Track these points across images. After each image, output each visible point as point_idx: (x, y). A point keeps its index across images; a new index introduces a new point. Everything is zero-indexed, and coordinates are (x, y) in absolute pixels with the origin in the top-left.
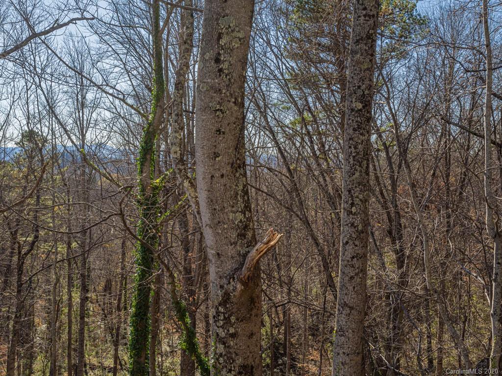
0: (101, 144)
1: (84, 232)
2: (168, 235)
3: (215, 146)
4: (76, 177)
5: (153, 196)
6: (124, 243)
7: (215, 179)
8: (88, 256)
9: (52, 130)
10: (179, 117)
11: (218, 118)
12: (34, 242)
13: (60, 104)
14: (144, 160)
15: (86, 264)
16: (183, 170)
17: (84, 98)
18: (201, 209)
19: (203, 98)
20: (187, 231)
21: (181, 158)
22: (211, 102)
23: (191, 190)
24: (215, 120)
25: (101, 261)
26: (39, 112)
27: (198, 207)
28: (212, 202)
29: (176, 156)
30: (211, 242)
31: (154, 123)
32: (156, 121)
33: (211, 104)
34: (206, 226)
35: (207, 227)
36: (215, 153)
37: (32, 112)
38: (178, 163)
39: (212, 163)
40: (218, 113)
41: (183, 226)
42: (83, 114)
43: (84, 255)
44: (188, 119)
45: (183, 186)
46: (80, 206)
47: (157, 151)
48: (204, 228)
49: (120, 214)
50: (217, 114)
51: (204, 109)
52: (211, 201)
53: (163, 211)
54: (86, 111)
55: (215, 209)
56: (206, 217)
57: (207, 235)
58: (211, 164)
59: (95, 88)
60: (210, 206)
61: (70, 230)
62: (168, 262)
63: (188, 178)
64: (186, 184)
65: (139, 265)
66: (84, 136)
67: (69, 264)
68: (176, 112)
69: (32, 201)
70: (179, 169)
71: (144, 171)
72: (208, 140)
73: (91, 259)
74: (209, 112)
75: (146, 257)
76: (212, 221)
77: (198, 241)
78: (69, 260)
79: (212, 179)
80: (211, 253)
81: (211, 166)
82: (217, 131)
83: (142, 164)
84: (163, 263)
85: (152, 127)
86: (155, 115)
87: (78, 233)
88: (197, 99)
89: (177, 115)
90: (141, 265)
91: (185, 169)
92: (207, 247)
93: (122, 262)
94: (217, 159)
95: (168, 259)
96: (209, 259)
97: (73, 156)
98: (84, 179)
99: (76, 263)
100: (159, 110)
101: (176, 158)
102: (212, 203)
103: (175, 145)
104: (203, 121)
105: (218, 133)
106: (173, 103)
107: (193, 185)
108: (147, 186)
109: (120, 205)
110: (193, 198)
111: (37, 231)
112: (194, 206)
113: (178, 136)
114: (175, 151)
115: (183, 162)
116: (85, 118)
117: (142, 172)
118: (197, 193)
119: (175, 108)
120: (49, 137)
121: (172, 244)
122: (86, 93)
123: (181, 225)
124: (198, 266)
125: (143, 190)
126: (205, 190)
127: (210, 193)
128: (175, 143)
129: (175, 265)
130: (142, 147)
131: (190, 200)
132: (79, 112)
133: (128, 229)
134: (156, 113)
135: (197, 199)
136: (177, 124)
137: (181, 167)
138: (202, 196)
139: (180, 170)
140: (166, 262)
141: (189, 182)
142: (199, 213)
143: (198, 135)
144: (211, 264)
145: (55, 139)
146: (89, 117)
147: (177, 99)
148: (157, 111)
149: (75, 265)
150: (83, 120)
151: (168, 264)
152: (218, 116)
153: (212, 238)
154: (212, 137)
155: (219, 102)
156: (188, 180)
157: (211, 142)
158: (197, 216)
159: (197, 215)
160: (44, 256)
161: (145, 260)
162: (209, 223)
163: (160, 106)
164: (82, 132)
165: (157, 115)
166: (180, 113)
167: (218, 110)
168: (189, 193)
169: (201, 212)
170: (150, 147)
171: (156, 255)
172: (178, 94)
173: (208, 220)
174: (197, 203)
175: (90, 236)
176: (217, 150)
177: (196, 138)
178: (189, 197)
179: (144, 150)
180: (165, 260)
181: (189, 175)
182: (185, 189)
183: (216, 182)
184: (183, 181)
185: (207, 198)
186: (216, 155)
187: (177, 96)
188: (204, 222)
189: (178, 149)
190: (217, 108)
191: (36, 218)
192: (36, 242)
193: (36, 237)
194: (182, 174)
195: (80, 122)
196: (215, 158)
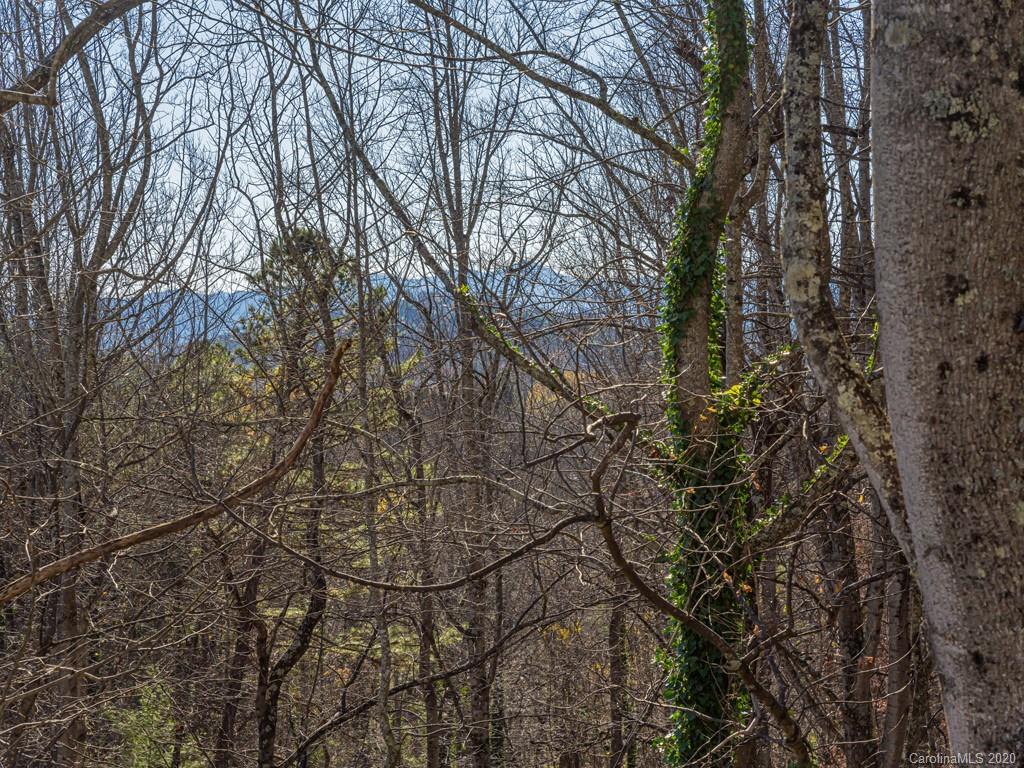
0: (525, 265)
1: (477, 582)
2: (779, 588)
3: (952, 252)
4: (441, 390)
5: (723, 448)
6: (616, 623)
7: (954, 377)
8: (494, 667)
9: (356, 226)
10: (808, 154)
11: (959, 147)
12: (309, 624)
13: (384, 131)
14: (684, 316)
15: (487, 700)
16: (834, 348)
17: (458, 104)
18: (907, 489)
19: (900, 77)
20: (850, 573)
21: (822, 301)
22: (928, 87)
23: (866, 422)
24: (947, 153)
25: (539, 686)
26: (313, 165)
27: (894, 482)
28: (946, 462)
29: (804, 298)
30: (947, 612)
31: (715, 178)
32: (720, 171)
33: (927, 97)
34: (928, 553)
35: (932, 558)
36: (950, 279)
37: (288, 165)
38: (812, 323)
39: (940, 316)
40: (957, 128)
41: (835, 555)
42: (457, 162)
43: (482, 667)
44: (843, 157)
45: (834, 405)
46: (459, 492)
47: (731, 282)
48: (919, 558)
49: (597, 519)
50: (953, 133)
51: (905, 117)
52: (941, 460)
53: (756, 500)
54: (469, 149)
55: (959, 490)
56: (924, 521)
57: (932, 588)
58: (936, 320)
59: (498, 67)
60: (941, 479)
61: (428, 577)
62: (784, 688)
63: (853, 375)
64: (846, 398)
65: (679, 702)
66: (462, 240)
67: (431, 700)
68: (797, 136)
69: (303, 478)
70: (817, 344)
71: (686, 356)
72: (923, 230)
73: (505, 680)
74: (923, 128)
75: (703, 673)
76: (948, 534)
77: (894, 612)
78: (430, 686)
79: (942, 376)
80: (949, 653)
81: (939, 327)
82: (956, 195)
83: (678, 331)
84: (761, 692)
85: (707, 194)
86: (717, 151)
87: (453, 587)
88: (877, 82)
89: (802, 145)
90: (689, 703)
91: (838, 344)
92: (934, 630)
93: (613, 692)
94: (959, 301)
95: (781, 681)
96: (942, 677)
97: (427, 313)
98: (468, 395)
99: (452, 694)
100: (730, 132)
101: (806, 304)
102: (945, 468)
103: (801, 257)
104: (902, 160)
105: (959, 204)
106: (787, 103)
107: (872, 400)
108: (695, 413)
109: (597, 488)
110: (873, 449)
111: (321, 583)
112: (876, 478)
113: (809, 224)
114: (800, 278)
115: (831, 318)
116: (465, 176)
117: (676, 359)
118: (888, 431)
119: (795, 120)
120: (350, 251)
121: (792, 625)
122: (466, 87)
123: (828, 550)
124: (895, 703)
125: (684, 425)
126: (920, 420)
127: (937, 428)
128: (798, 250)
129: (811, 700)
130: (676, 270)
131: (861, 455)
132: (444, 156)
133: (629, 571)
134: (720, 142)
135: (890, 453)
136: (802, 176)
137: (823, 337)
138: (910, 444)
139: (822, 349)
140: (774, 689)
141: (858, 390)
142: (897, 504)
143: (884, 216)
144: (950, 697)
145: (367, 257)
146: (481, 171)
147: (798, 86)
148: (726, 135)
149: (450, 703)
150: (458, 184)
151: (782, 696)
152: (957, 137)
153: (952, 598)
154: (938, 219)
155: (959, 88)
156: (853, 384)
157: (933, 240)
158: (893, 517)
159: (889, 512)
160: (346, 672)
161: (702, 681)
162: (937, 540)
163: (736, 116)
164: (458, 226)
165: (725, 148)
166: (812, 137)
167: (957, 116)
168: (857, 431)
169: (907, 503)
170: (702, 269)
171: (735, 664)
172: (803, 69)
173: (932, 531)
174: (891, 470)
175: (499, 598)
176: (957, 269)
177: (877, 227)
178: (860, 448)
179: (683, 282)
180: (769, 683)
181: (854, 365)
182: (844, 418)
183: (959, 385)
184: (833, 390)
185: (925, 450)
186: (956, 286)
187: (800, 75)
188: (917, 537)
189: (811, 270)
190: (952, 111)
191: (313, 537)
192: (316, 621)
193: (318, 604)
194: (828, 363)
195: (448, 192)
196: (953, 296)
